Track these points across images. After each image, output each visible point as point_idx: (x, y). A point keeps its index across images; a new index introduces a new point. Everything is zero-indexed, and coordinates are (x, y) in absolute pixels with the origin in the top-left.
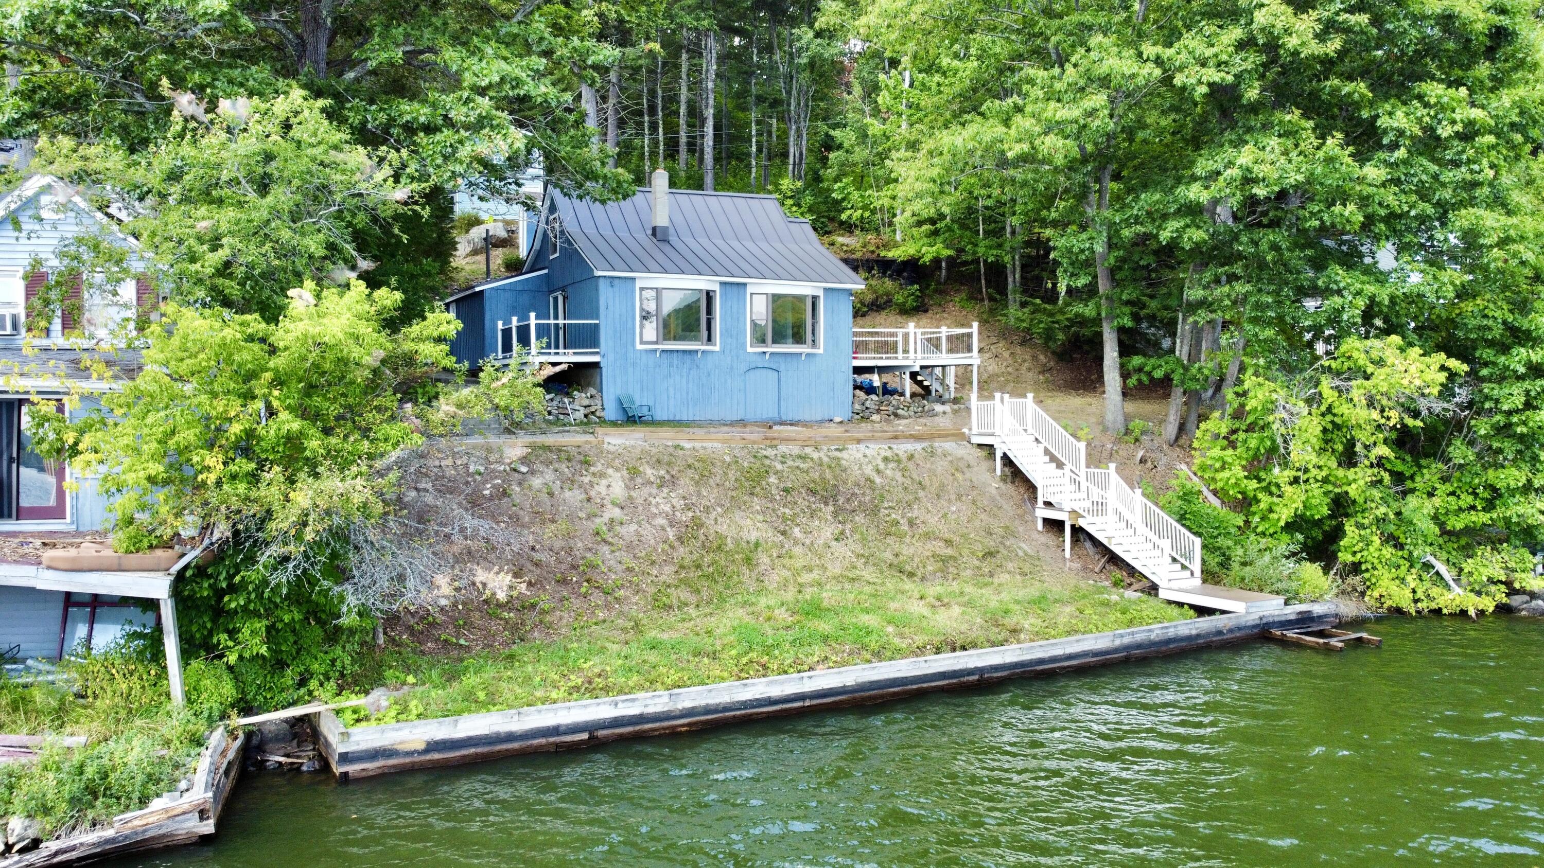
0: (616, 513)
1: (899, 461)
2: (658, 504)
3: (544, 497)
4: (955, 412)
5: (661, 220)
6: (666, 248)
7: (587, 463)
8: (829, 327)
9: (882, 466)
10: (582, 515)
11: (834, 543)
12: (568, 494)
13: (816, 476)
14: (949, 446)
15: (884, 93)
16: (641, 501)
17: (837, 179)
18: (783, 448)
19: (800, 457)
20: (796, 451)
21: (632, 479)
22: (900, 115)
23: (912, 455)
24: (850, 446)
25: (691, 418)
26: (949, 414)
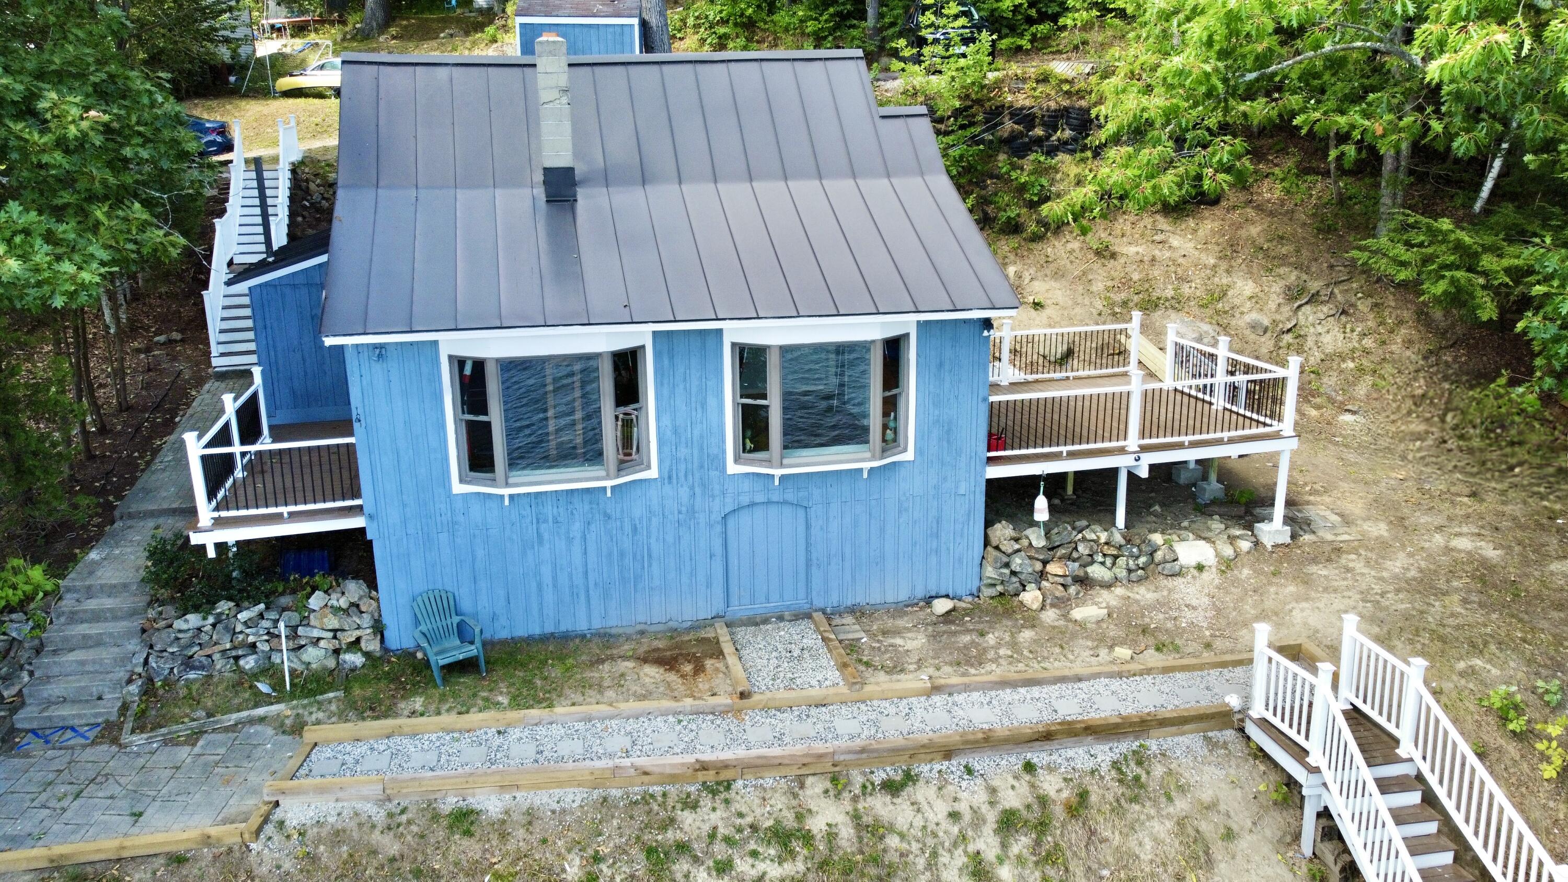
4: (1226, 564)
14: (1186, 746)
18: (746, 789)
20: (774, 804)
23: (1083, 796)
24: (925, 768)
25: (597, 624)
26: (1210, 577)
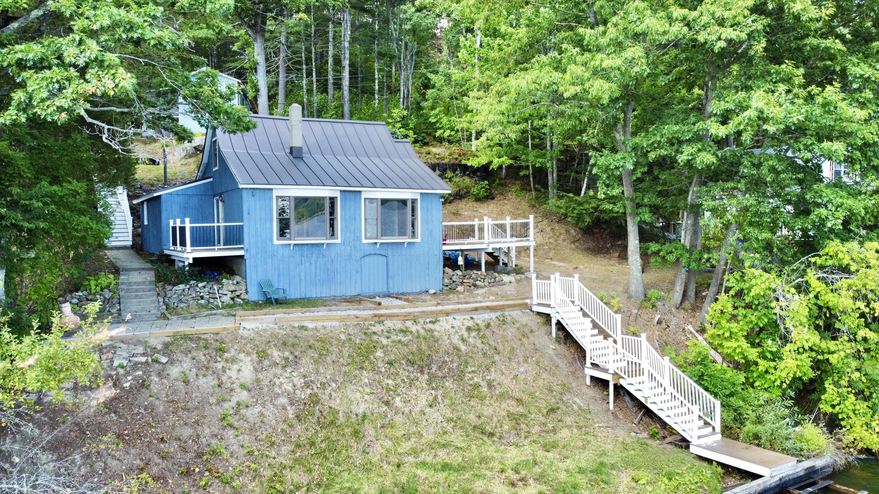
0: (244, 395)
1: (479, 330)
2: (281, 383)
3: (180, 385)
4: (518, 281)
5: (297, 142)
6: (301, 165)
7: (222, 351)
8: (425, 222)
9: (466, 335)
10: (212, 400)
11: (428, 410)
12: (202, 381)
13: (414, 348)
14: (516, 314)
15: (463, 51)
16: (266, 382)
17: (433, 108)
18: (389, 324)
19: (402, 331)
20: (398, 325)
21: (260, 362)
22: (473, 66)
23: (489, 324)
24: (441, 319)
25: (318, 296)
26: (514, 284)
